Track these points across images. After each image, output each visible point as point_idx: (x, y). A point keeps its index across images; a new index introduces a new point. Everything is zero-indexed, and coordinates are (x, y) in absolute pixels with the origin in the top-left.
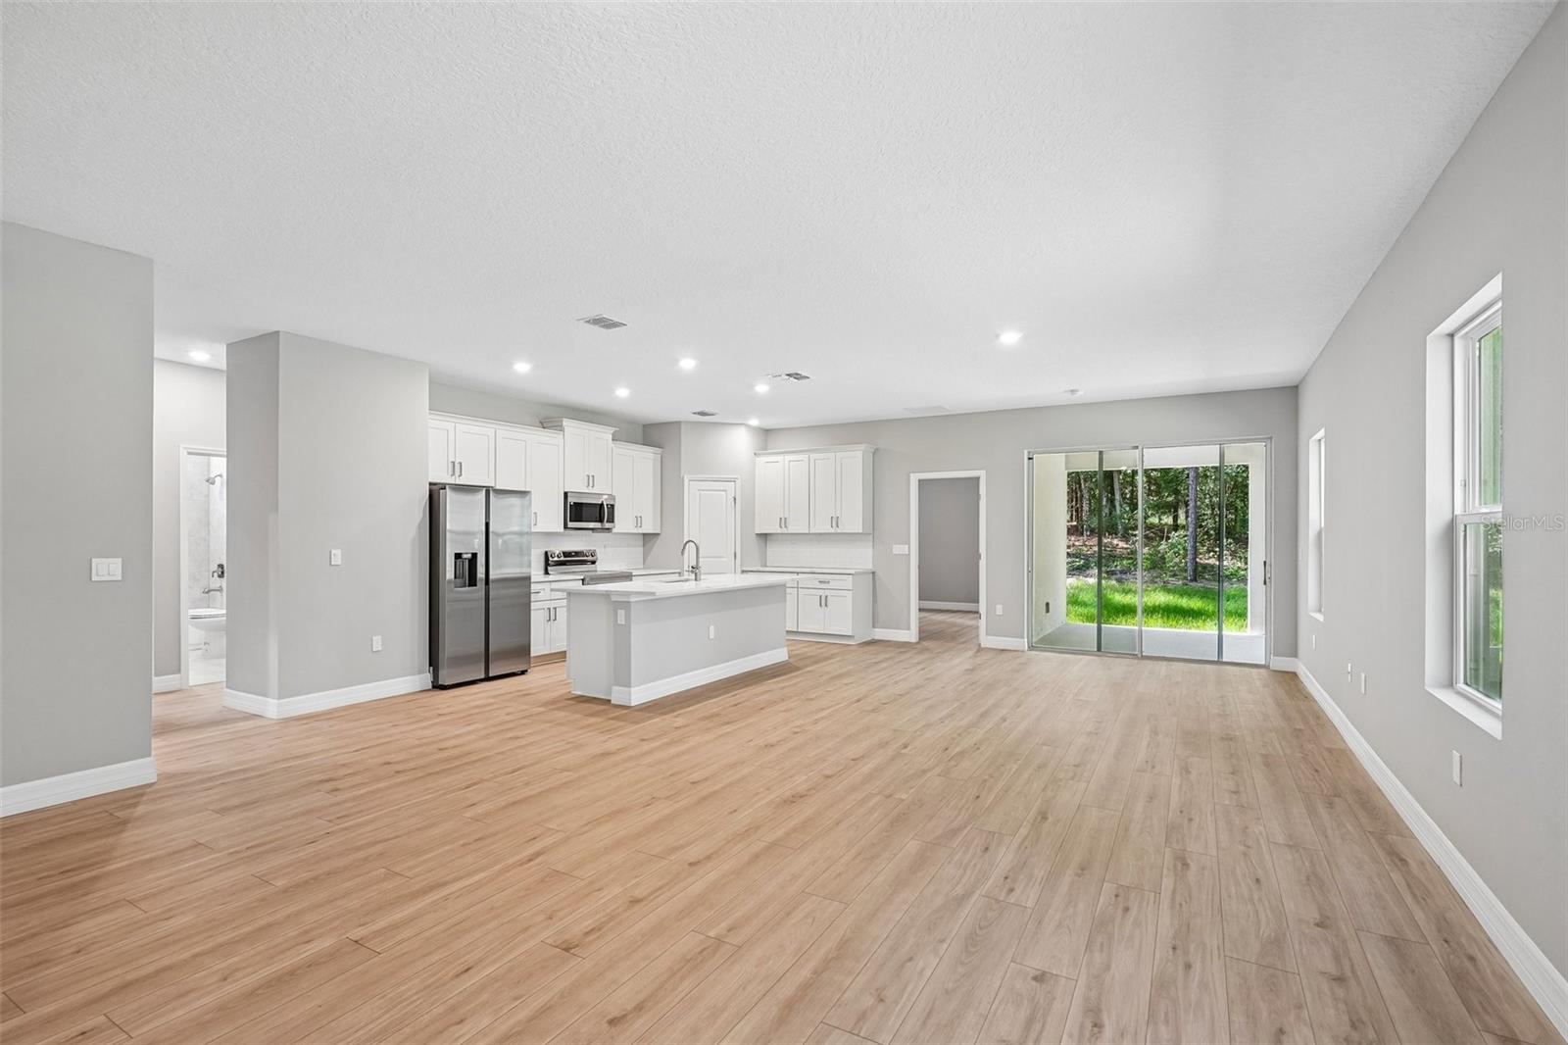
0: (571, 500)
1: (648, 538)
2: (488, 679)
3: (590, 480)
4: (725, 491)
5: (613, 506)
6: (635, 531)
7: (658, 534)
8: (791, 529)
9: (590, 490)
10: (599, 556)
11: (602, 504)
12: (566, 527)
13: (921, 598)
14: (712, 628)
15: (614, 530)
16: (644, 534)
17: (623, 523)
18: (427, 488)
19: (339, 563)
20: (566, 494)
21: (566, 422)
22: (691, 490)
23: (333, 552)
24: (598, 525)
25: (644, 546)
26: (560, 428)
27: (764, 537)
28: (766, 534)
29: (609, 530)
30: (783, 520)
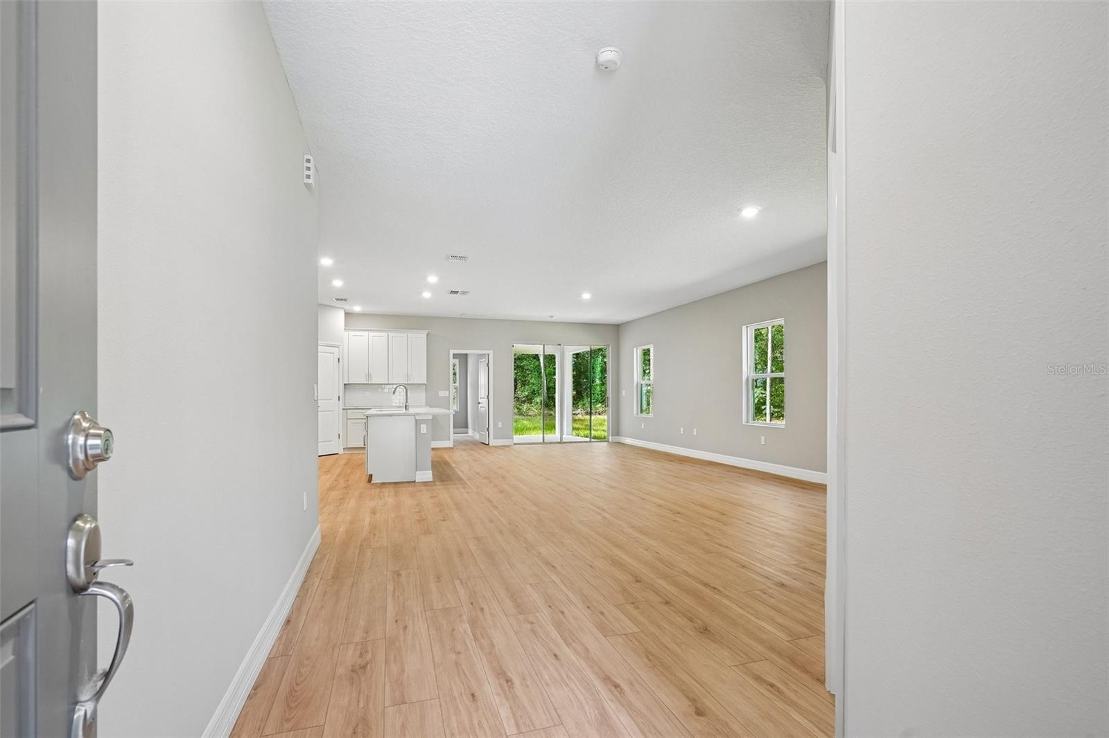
4: (332, 353)
8: (374, 381)
13: (454, 428)
30: (368, 375)
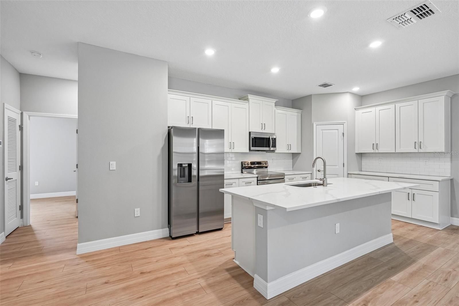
0: (253, 136)
1: (295, 155)
2: (198, 233)
3: (263, 126)
4: (338, 130)
5: (275, 139)
6: (287, 152)
7: (300, 153)
8: (381, 150)
9: (264, 131)
10: (270, 164)
11: (269, 138)
12: (250, 150)
14: (338, 225)
15: (276, 152)
16: (293, 153)
17: (281, 148)
18: (167, 129)
19: (115, 169)
20: (250, 133)
21: (250, 97)
22: (318, 130)
23: (111, 163)
24: (267, 149)
25: (292, 159)
26: (247, 99)
27: (361, 155)
28: (362, 153)
29: (273, 151)
30: (375, 145)
